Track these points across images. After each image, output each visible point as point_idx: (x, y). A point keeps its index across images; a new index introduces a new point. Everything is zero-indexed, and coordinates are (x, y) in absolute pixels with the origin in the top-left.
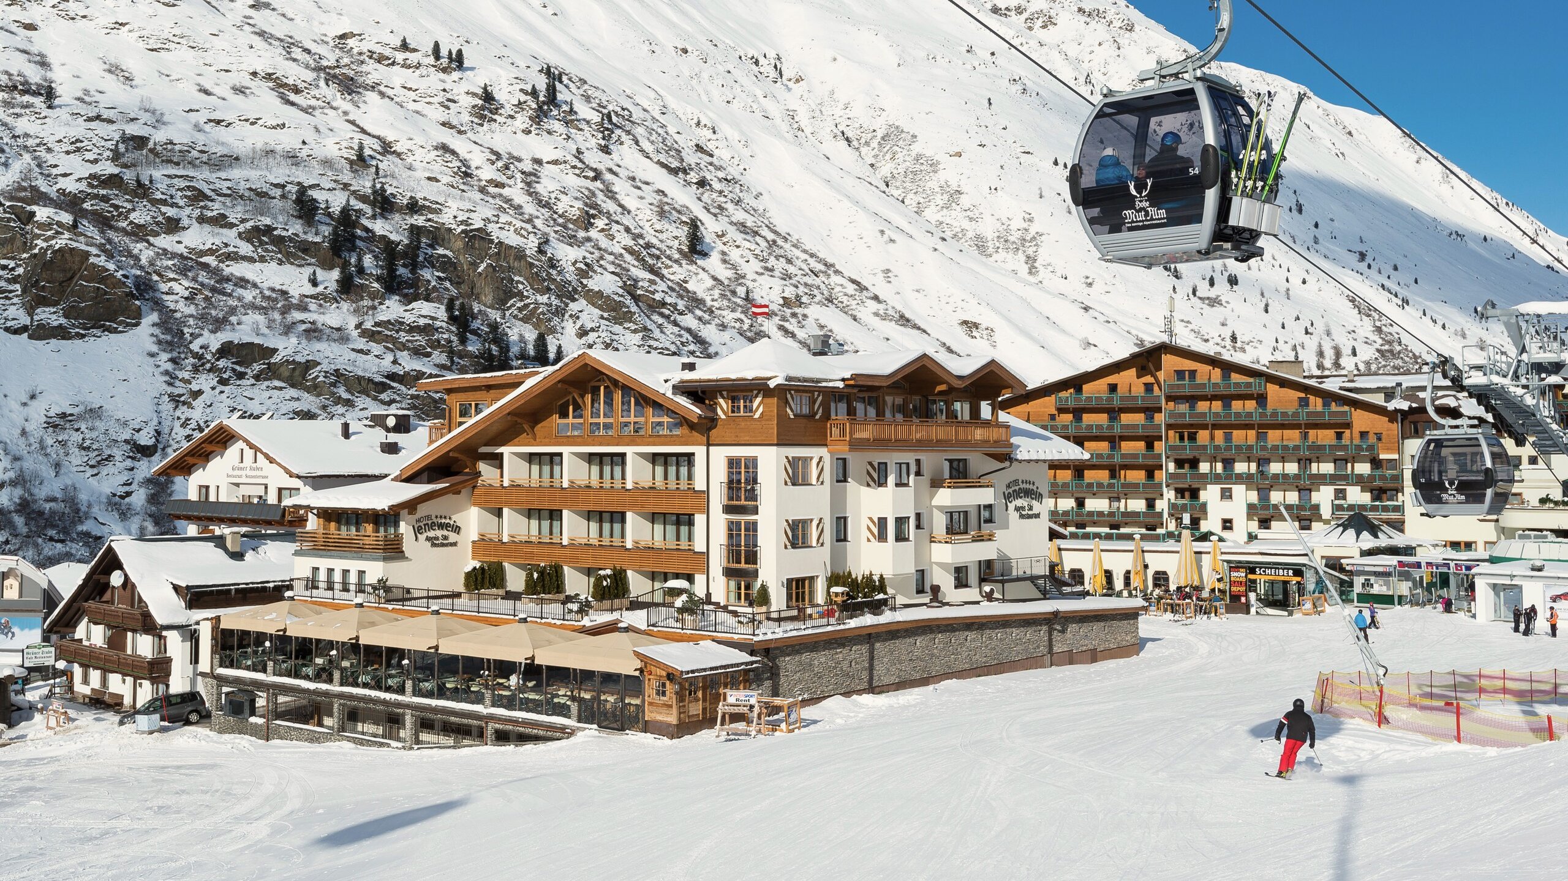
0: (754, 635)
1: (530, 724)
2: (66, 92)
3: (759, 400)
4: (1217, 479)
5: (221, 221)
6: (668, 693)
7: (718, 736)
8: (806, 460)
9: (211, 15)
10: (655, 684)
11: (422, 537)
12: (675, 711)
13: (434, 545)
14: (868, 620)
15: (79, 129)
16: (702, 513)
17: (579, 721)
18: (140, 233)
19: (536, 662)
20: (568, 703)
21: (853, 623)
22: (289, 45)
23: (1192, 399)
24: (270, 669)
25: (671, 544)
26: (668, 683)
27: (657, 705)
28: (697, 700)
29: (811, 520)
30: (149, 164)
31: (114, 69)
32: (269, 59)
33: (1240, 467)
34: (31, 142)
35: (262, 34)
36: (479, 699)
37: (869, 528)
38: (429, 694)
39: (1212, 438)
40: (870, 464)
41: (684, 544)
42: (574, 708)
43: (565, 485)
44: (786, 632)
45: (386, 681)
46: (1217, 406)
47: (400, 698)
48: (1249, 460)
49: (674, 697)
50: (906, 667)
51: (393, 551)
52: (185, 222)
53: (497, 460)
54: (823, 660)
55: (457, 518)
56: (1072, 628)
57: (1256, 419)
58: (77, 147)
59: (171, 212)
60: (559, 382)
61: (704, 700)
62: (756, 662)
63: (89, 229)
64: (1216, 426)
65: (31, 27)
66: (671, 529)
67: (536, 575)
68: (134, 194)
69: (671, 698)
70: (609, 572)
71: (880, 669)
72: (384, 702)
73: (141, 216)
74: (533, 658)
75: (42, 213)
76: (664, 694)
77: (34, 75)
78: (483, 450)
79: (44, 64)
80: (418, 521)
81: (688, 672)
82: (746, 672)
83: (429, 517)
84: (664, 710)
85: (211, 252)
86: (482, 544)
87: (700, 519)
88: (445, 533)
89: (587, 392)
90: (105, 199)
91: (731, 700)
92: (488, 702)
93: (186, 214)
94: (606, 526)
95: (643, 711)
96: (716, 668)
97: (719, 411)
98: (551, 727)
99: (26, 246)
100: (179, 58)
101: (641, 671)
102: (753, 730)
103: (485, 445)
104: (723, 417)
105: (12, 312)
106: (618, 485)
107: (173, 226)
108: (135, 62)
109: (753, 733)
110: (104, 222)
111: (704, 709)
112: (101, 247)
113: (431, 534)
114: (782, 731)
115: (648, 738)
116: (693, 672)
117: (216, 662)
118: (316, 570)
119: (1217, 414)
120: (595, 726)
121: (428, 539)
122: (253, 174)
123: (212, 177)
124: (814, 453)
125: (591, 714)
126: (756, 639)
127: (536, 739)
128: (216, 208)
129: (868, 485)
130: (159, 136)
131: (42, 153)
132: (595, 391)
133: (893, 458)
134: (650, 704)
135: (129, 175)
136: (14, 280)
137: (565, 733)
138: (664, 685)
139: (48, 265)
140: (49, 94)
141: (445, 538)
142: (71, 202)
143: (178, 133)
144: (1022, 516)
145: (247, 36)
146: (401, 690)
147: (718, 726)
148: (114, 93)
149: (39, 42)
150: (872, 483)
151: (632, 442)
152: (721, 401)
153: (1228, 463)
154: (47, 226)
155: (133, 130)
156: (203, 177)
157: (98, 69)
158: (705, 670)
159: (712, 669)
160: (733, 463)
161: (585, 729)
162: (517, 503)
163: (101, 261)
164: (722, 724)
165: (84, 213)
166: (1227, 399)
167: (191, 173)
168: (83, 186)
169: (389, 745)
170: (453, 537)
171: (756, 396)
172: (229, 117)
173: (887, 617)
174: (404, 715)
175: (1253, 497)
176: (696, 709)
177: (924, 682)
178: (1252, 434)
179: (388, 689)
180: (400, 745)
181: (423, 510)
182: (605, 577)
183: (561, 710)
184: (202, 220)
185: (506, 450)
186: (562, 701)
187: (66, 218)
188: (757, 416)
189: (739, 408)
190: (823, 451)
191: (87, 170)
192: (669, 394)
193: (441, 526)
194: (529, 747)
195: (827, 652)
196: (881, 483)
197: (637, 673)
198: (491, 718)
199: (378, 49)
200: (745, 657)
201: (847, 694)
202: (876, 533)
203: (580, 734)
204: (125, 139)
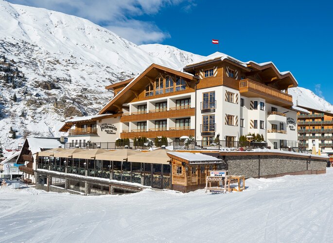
0: (219, 149)
1: (126, 186)
2: (73, 81)
3: (216, 70)
4: (311, 138)
5: (100, 103)
6: (182, 172)
7: (206, 192)
8: (232, 94)
9: (99, 69)
10: (176, 168)
11: (104, 130)
12: (186, 180)
13: (108, 133)
14: (259, 150)
15: (75, 87)
16: (194, 115)
17: (144, 185)
18: (85, 105)
19: (128, 161)
20: (140, 177)
21: (255, 150)
22: (112, 74)
23: (304, 119)
24: (49, 168)
25: (182, 128)
26: (182, 167)
27: (177, 177)
28: (196, 176)
29: (234, 116)
30: (87, 93)
31: (82, 77)
32: (109, 76)
33: (317, 135)
34: (67, 89)
35: (108, 72)
36: (108, 177)
37: (251, 124)
38: (92, 175)
39: (310, 128)
40: (251, 101)
41: (186, 128)
42: (142, 179)
43: (148, 112)
44: (231, 150)
45: (80, 171)
46: (311, 120)
47: (83, 177)
48: (319, 133)
49: (185, 173)
50: (270, 170)
51: (94, 134)
52: (93, 103)
53: (128, 108)
54: (244, 164)
55: (115, 125)
56: (312, 162)
57: (322, 123)
58: (75, 90)
59: (91, 101)
60: (145, 76)
61: (199, 176)
62: (220, 161)
63: (76, 104)
64: (311, 125)
65: (68, 70)
66: (182, 124)
67: (137, 140)
68: (84, 98)
69: (184, 174)
70: (161, 137)
71: (262, 170)
72: (79, 178)
73: (86, 102)
74: (127, 159)
75: (67, 101)
76: (181, 172)
77: (68, 78)
78: (124, 105)
79: (70, 76)
80: (103, 125)
81: (192, 162)
82: (216, 165)
83: (106, 124)
84: (181, 180)
85: (98, 108)
86: (123, 134)
87: (193, 118)
88: (112, 130)
89: (155, 81)
90: (79, 99)
91: (212, 175)
92: (111, 177)
93: (93, 102)
94: (161, 126)
95: (171, 180)
96: (204, 162)
97: (200, 77)
98: (133, 187)
99: (65, 107)
100: (93, 76)
101: (170, 162)
102: (224, 189)
103: (125, 103)
104: (202, 78)
105: (62, 118)
106: (165, 110)
107: (91, 104)
108: (86, 76)
109: (225, 191)
110: (79, 103)
111: (199, 180)
112: (78, 107)
113: (107, 129)
114: (236, 190)
115: (173, 192)
116: (194, 162)
117: (37, 167)
118: (73, 141)
119: (311, 122)
120: (150, 187)
121: (106, 131)
122: (105, 95)
123: (98, 95)
124: (235, 92)
125: (149, 182)
126: (220, 151)
127: (128, 192)
128: (99, 101)
129: (251, 109)
130: (89, 89)
131: (69, 91)
132: (157, 81)
133: (260, 100)
134: (174, 177)
135: (84, 95)
136: (63, 112)
137: (138, 189)
138: (181, 168)
139: (68, 110)
140: (70, 81)
141: (112, 131)
142: (74, 100)
143: (92, 88)
144: (291, 129)
145: (105, 72)
146: (84, 174)
147: (206, 187)
148: (82, 82)
149: (69, 73)
150: (252, 108)
151: (169, 95)
152: (201, 73)
153: (314, 134)
154: (69, 103)
155: (84, 87)
156: (97, 96)
157: (79, 77)
158: (199, 162)
159: (202, 162)
160: (205, 95)
161: (146, 188)
162: (133, 120)
163: (78, 109)
164: (208, 186)
165: (76, 101)
166: (313, 119)
167: (94, 95)
168: (76, 97)
169: (80, 194)
170: (114, 131)
171: (215, 68)
172: (102, 85)
173: (265, 150)
174: (85, 183)
175: (320, 142)
176: (195, 180)
177: (275, 176)
178: (320, 127)
179: (80, 174)
180: (83, 194)
181: (104, 121)
182: (159, 139)
183: (138, 180)
184: (96, 103)
185: (130, 104)
186: (138, 177)
187: (72, 102)
188: (215, 76)
189: (208, 74)
190: (238, 92)
191: (76, 94)
192: (182, 71)
193: (110, 127)
194: (124, 195)
195: (245, 161)
196: (256, 108)
197: (168, 163)
198: (112, 184)
199: (128, 75)
200: (215, 159)
201: (255, 178)
202: (253, 125)
203: (144, 190)
204: (83, 89)
